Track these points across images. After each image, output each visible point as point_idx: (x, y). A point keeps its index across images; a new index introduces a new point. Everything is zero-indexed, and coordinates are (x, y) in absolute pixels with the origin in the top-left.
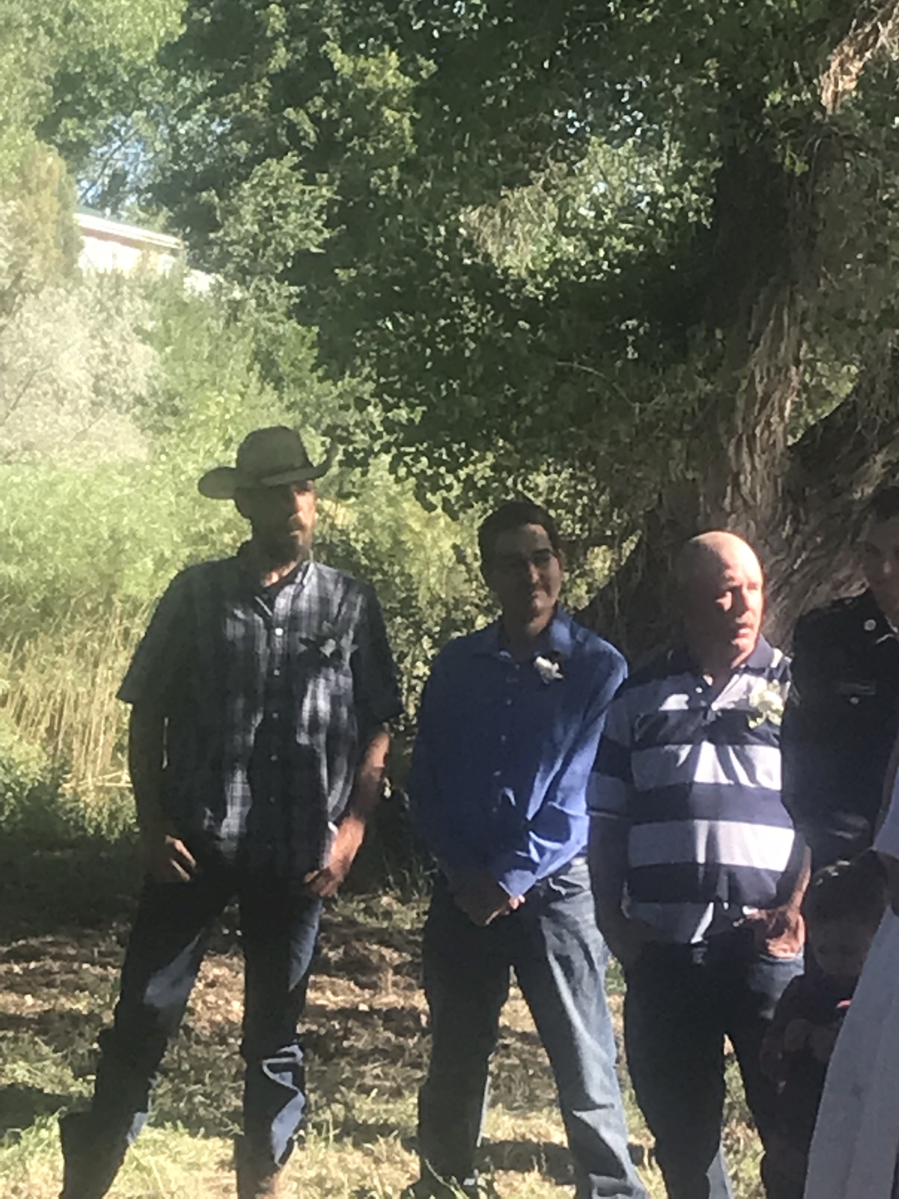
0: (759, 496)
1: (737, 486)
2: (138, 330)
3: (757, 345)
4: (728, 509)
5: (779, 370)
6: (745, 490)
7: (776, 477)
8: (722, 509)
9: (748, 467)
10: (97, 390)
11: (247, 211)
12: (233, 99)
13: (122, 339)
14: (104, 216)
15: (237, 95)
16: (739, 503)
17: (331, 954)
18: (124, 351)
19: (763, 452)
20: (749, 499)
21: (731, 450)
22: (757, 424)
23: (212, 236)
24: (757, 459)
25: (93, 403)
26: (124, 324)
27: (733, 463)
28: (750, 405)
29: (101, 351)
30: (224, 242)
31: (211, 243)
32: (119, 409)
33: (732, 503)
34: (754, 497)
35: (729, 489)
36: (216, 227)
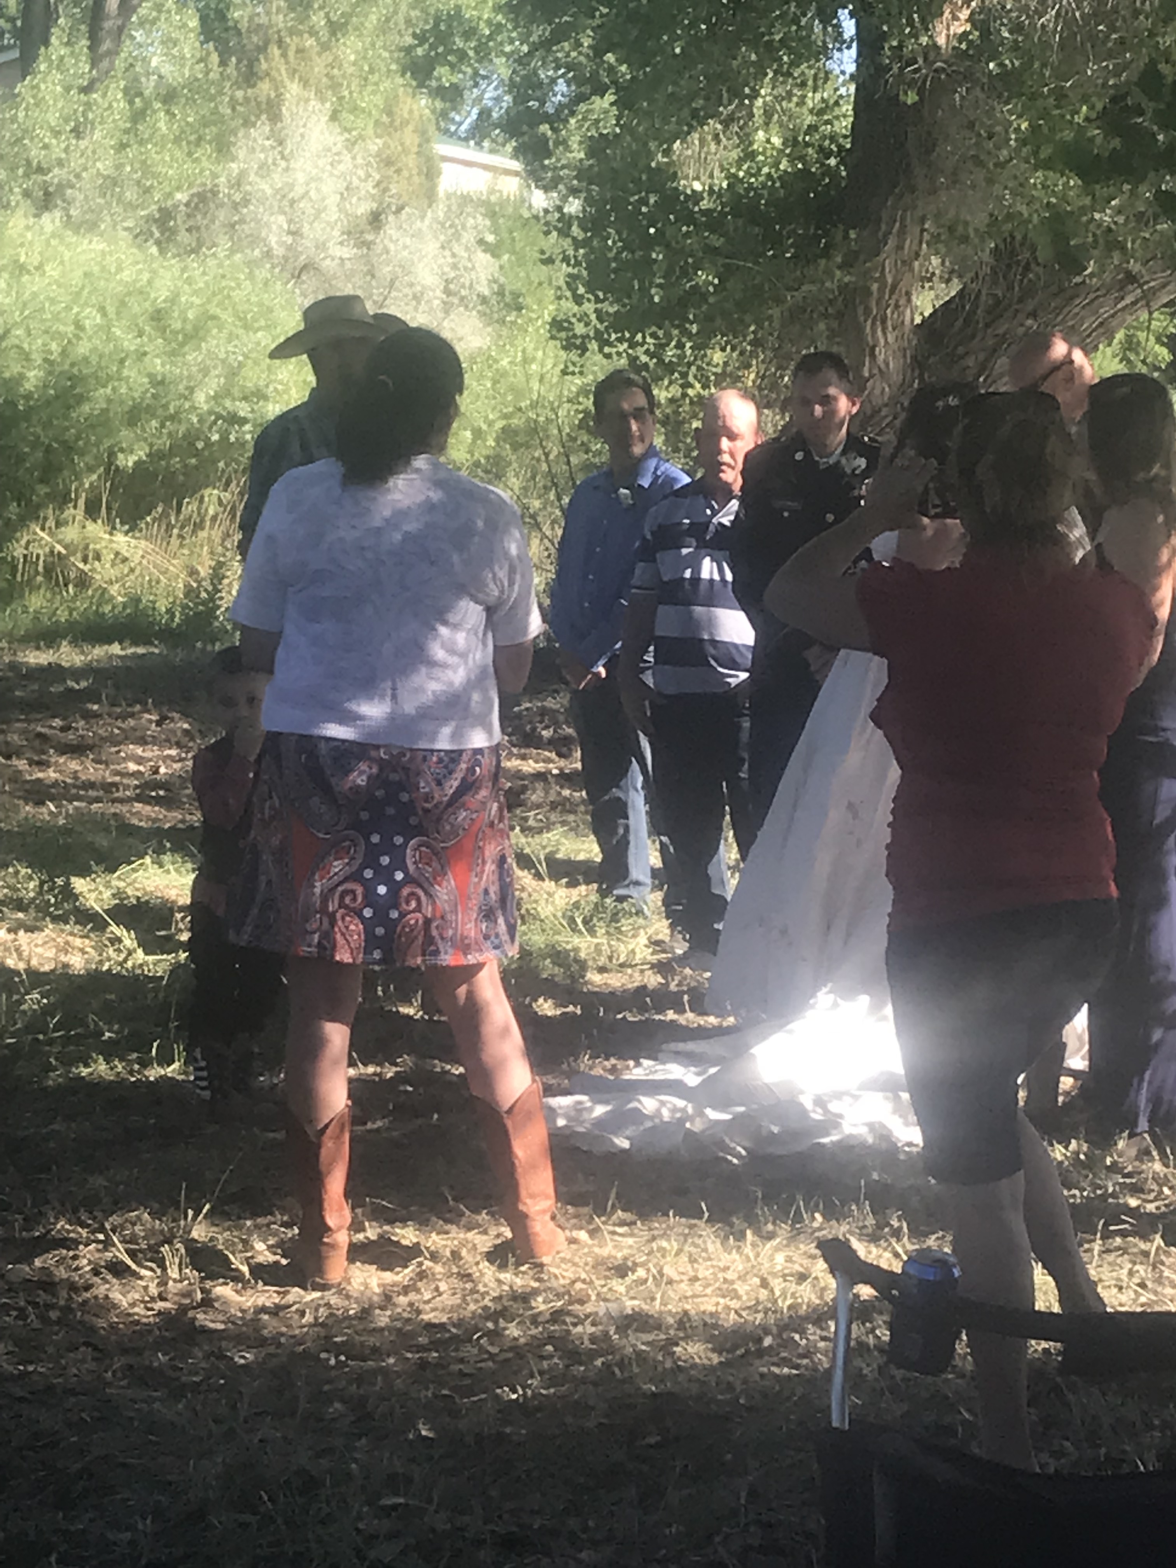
0: (891, 365)
1: (873, 355)
2: (481, 242)
3: (886, 244)
4: (867, 374)
5: (904, 262)
6: (881, 358)
7: (905, 350)
8: (862, 377)
9: (882, 341)
10: (447, 292)
11: (574, 142)
12: (562, 48)
13: (467, 249)
14: (468, 147)
15: (566, 44)
16: (876, 371)
17: (544, 733)
18: (470, 260)
19: (894, 329)
20: (883, 366)
21: (868, 329)
22: (888, 306)
23: (546, 162)
24: (889, 336)
25: (444, 303)
26: (469, 237)
27: (869, 338)
28: (881, 290)
29: (450, 260)
30: (556, 168)
31: (544, 168)
32: (466, 307)
33: (870, 371)
34: (887, 365)
35: (867, 359)
36: (549, 155)
